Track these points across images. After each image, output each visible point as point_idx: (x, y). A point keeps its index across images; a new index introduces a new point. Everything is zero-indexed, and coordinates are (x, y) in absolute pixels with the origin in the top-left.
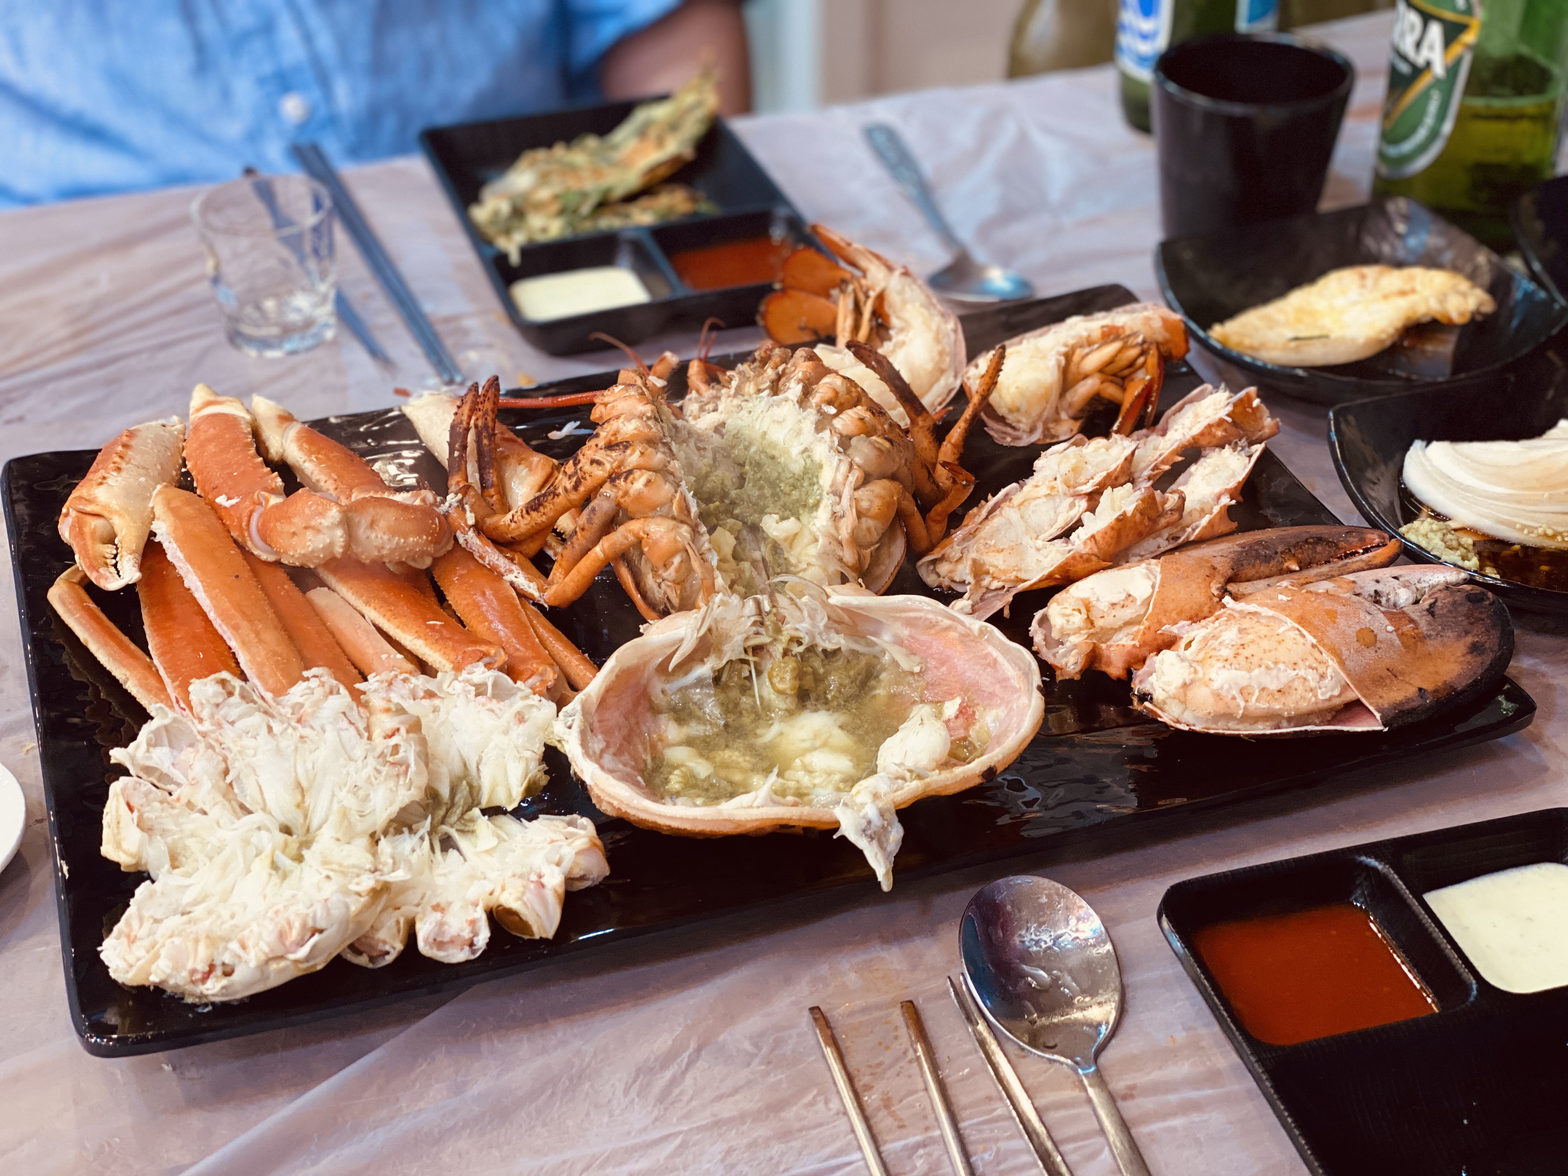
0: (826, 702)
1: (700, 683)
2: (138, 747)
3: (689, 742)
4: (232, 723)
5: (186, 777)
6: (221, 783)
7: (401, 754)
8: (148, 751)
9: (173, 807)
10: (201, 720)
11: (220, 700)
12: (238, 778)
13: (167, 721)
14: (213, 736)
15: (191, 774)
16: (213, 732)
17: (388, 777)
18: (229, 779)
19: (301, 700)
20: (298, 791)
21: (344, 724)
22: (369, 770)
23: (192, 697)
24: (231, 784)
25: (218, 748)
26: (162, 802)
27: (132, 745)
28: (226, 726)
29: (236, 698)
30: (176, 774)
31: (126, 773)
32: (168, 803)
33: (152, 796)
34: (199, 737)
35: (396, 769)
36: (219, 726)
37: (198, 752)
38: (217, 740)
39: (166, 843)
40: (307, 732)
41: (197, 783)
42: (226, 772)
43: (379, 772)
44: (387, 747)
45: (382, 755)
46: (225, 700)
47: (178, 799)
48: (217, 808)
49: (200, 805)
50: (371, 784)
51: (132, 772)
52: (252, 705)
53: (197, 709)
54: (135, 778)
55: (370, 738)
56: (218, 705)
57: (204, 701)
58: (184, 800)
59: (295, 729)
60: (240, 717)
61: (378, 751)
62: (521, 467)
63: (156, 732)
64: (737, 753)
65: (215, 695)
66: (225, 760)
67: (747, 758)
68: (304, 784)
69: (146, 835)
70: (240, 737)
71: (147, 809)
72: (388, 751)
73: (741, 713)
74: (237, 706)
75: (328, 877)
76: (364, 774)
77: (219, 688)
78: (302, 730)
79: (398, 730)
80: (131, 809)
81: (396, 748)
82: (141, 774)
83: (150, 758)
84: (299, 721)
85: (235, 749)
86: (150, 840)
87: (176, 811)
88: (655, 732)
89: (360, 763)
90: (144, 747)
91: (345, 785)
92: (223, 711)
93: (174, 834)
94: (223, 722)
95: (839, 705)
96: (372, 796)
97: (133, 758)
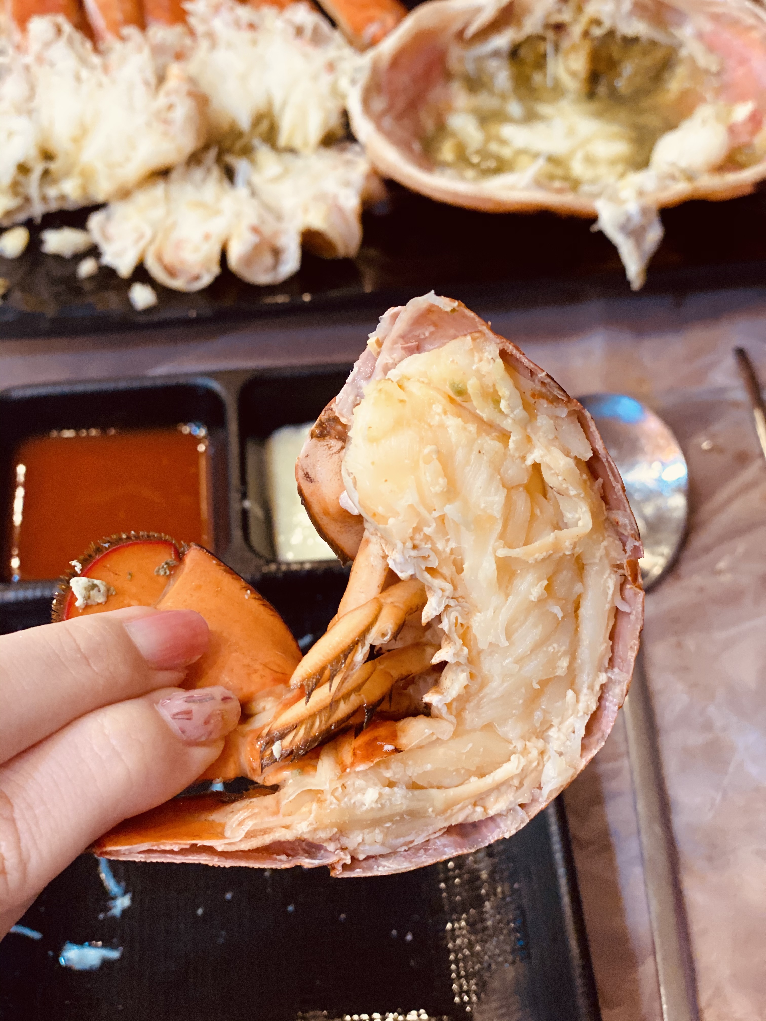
1: (496, 54)
88: (443, 98)
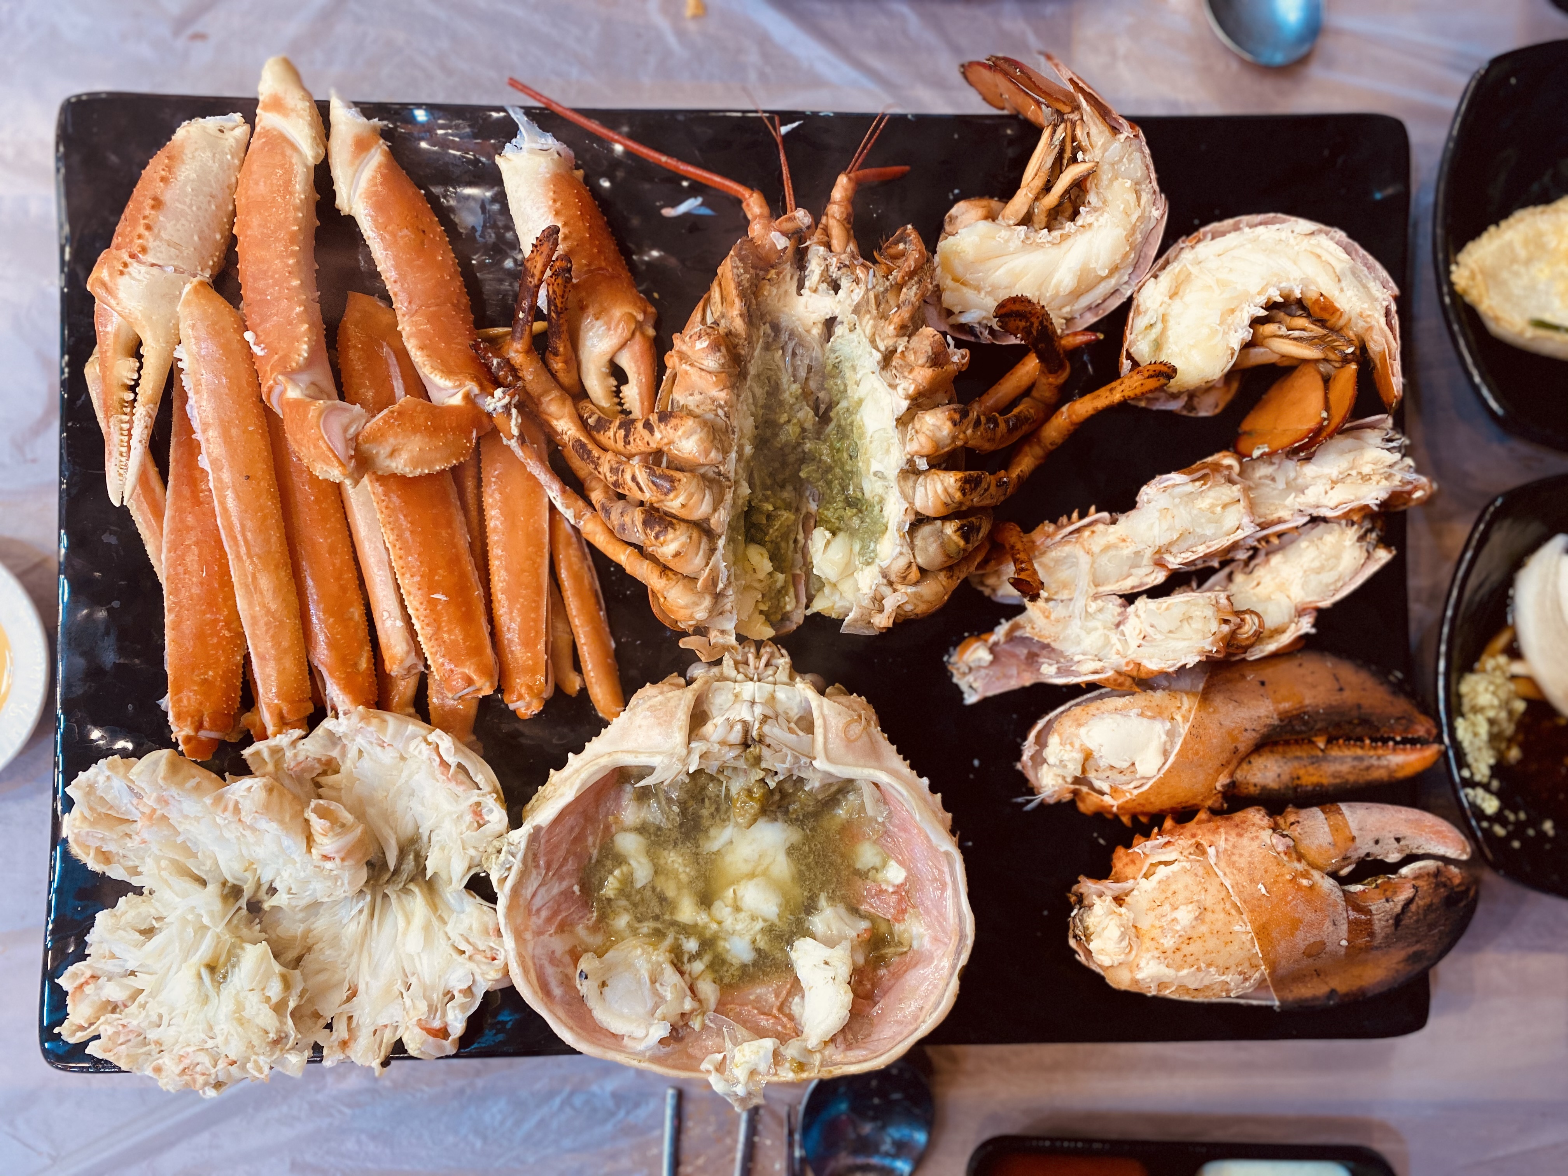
0: (786, 812)
3: (642, 829)
62: (598, 323)
64: (680, 860)
67: (688, 870)
73: (703, 801)
88: (613, 814)
95: (797, 819)
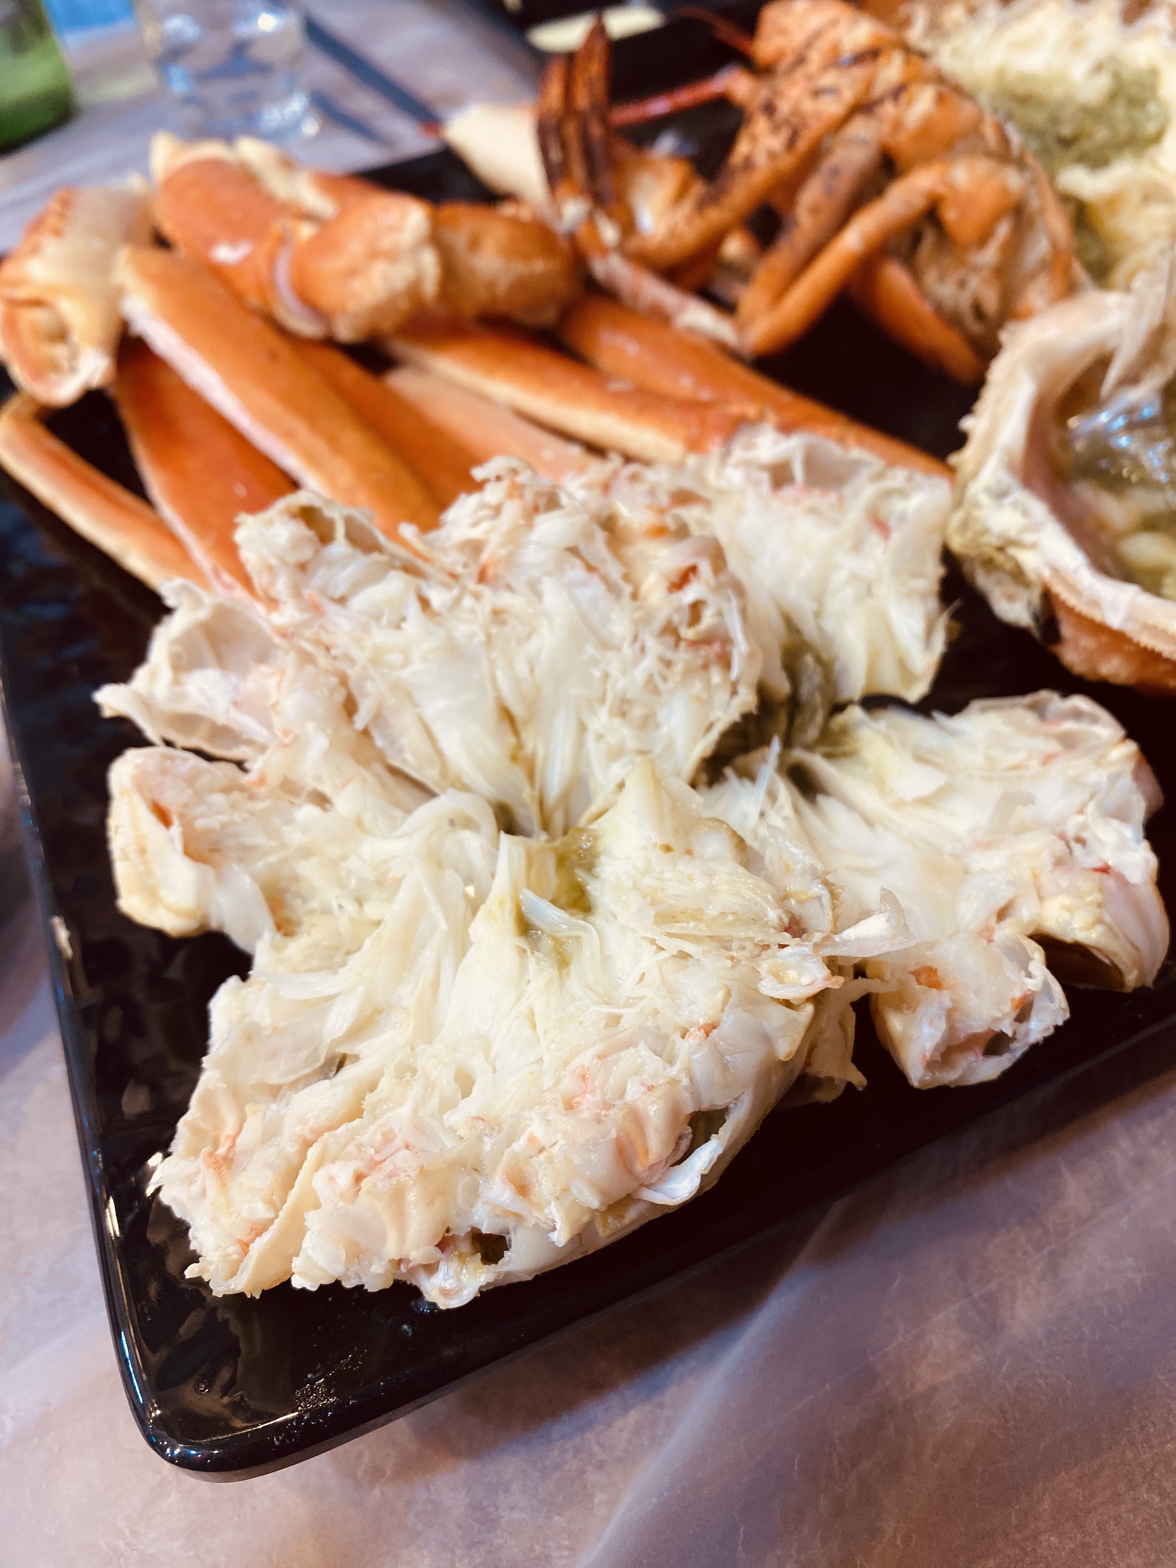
2: (153, 677)
4: (342, 601)
5: (269, 726)
6: (346, 732)
7: (708, 619)
8: (176, 682)
9: (252, 797)
10: (272, 603)
11: (307, 554)
12: (378, 717)
13: (203, 614)
14: (308, 633)
15: (278, 723)
16: (306, 624)
17: (689, 673)
18: (361, 720)
19: (476, 533)
20: (506, 726)
21: (577, 572)
22: (649, 663)
23: (248, 556)
24: (366, 732)
25: (323, 660)
26: (226, 790)
27: (141, 675)
28: (332, 609)
29: (340, 546)
30: (245, 722)
31: (140, 741)
32: (242, 789)
33: (205, 779)
34: (277, 640)
35: (704, 651)
36: (316, 609)
37: (283, 673)
38: (317, 642)
39: (254, 877)
40: (505, 599)
41: (296, 740)
42: (350, 707)
43: (668, 664)
44: (678, 609)
45: (670, 630)
46: (317, 552)
47: (262, 781)
48: (351, 790)
49: (311, 784)
50: (656, 691)
51: (151, 733)
52: (376, 556)
53: (259, 580)
54: (163, 749)
55: (635, 596)
56: (303, 567)
57: (273, 561)
58: (274, 780)
59: (477, 596)
60: (357, 586)
61: (659, 622)
63: (186, 640)
65: (296, 543)
66: (344, 681)
68: (518, 710)
69: (207, 868)
70: (366, 629)
71: (199, 810)
72: (680, 619)
74: (344, 562)
75: (684, 956)
76: (639, 674)
77: (299, 529)
78: (491, 598)
79: (693, 569)
80: (164, 817)
81: (696, 609)
82: (172, 736)
83: (182, 697)
84: (482, 577)
85: (360, 656)
86: (220, 878)
87: (261, 805)
89: (628, 650)
90: (166, 674)
91: (603, 700)
92: (319, 577)
93: (266, 854)
94: (324, 601)
96: (662, 716)
97: (146, 703)
